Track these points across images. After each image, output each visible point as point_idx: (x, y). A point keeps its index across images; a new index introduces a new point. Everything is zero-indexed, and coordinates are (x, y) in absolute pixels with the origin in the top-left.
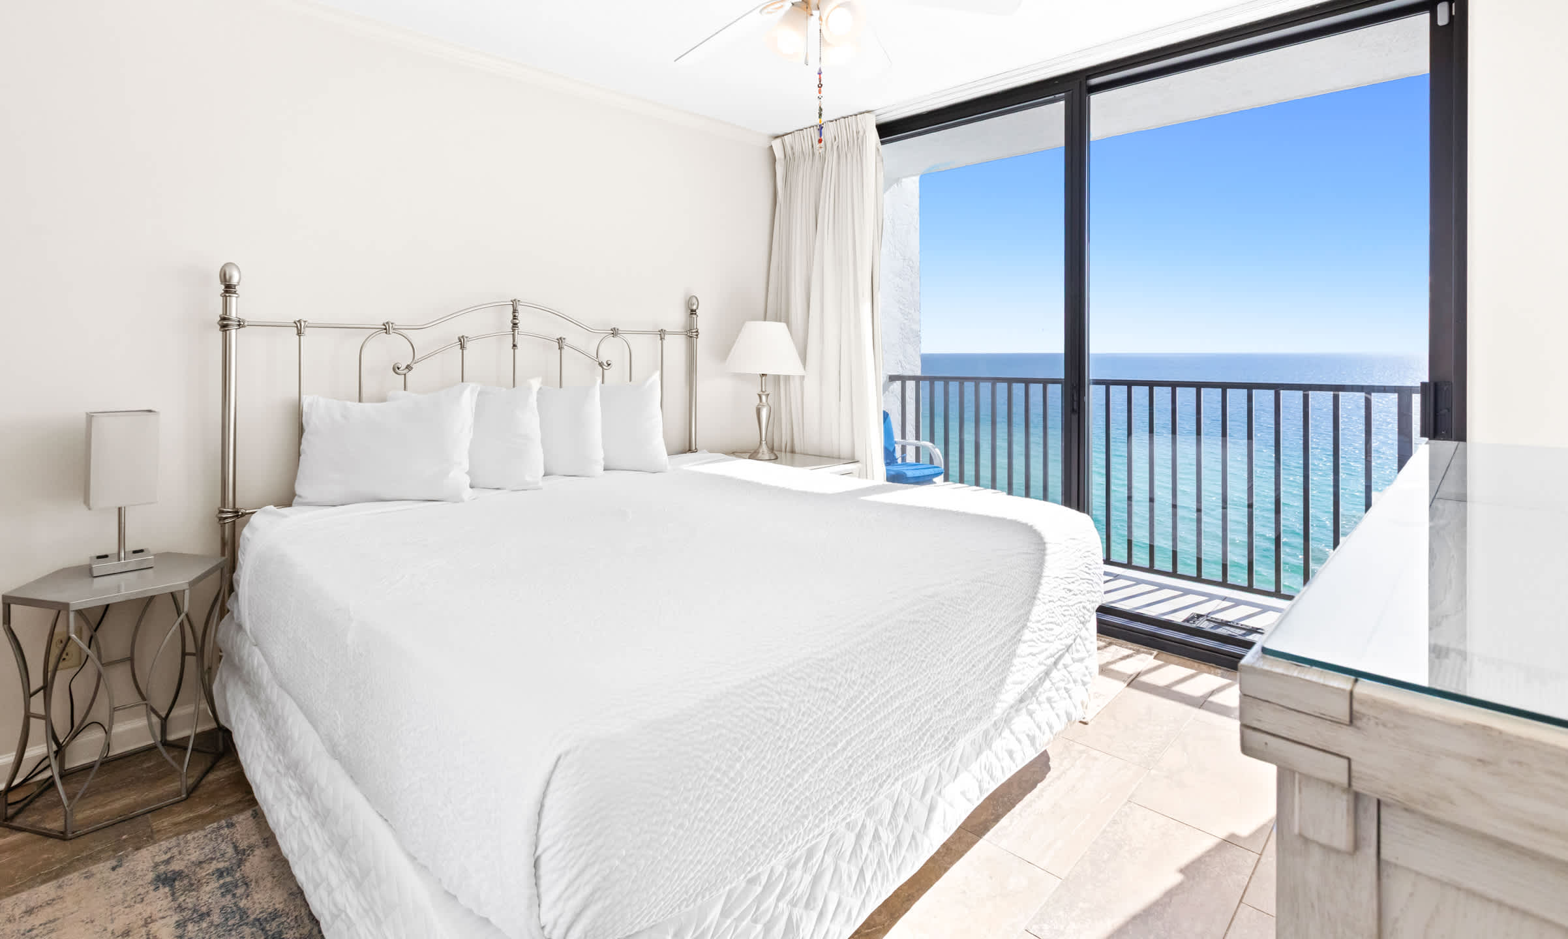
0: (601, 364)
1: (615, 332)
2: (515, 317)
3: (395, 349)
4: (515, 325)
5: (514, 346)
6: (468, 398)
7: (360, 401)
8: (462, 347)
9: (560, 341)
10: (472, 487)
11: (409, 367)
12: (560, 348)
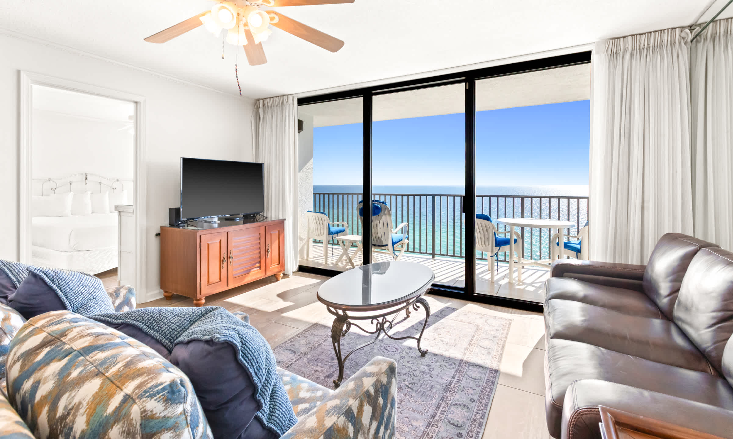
0: (113, 188)
1: (118, 180)
2: (86, 177)
3: (52, 185)
4: (86, 179)
5: (86, 184)
6: (71, 195)
7: (42, 195)
8: (71, 184)
9: (100, 183)
10: (72, 214)
11: (55, 189)
12: (100, 184)
